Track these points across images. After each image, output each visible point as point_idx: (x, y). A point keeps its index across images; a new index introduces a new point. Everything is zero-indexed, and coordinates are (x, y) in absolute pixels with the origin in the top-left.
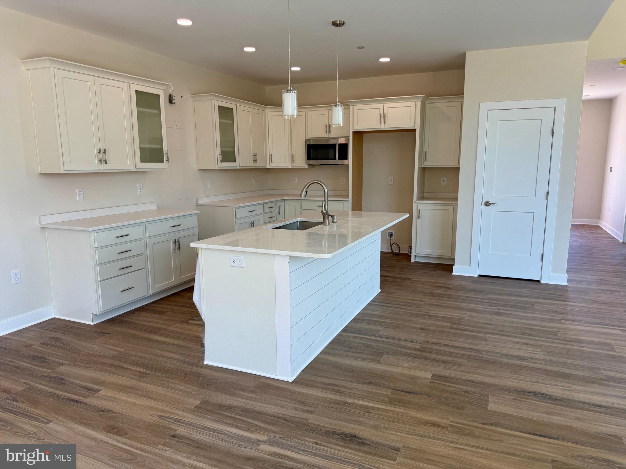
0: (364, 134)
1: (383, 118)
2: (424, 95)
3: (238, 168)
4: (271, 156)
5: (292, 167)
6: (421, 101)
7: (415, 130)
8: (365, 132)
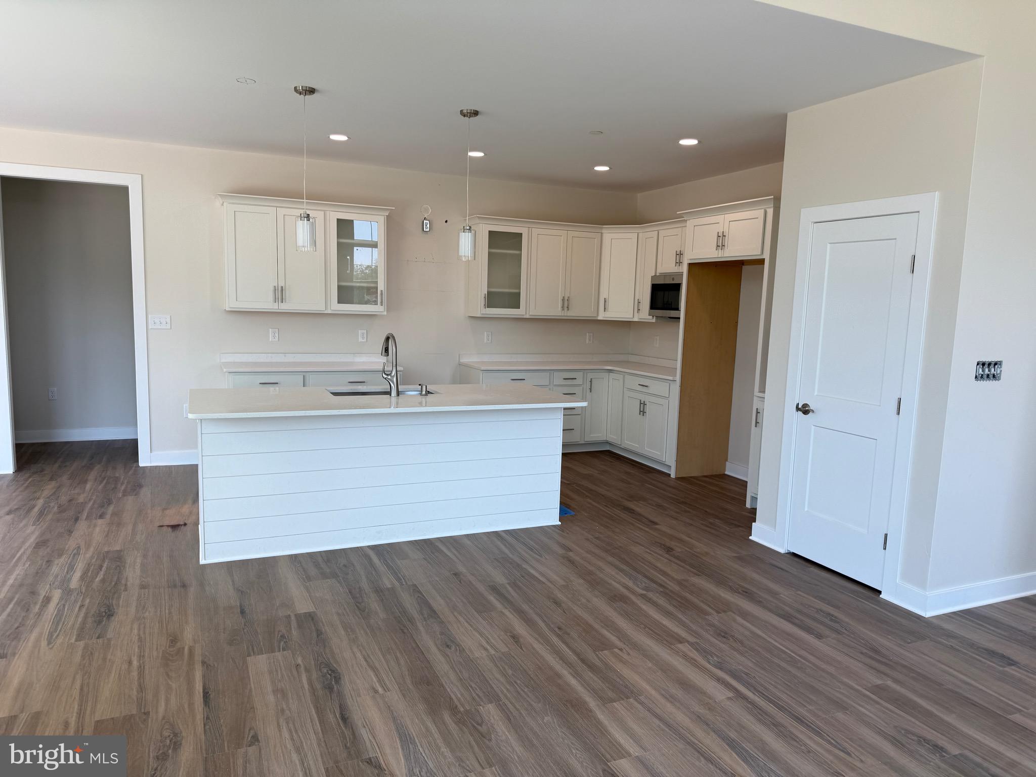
0: (743, 267)
1: (721, 241)
3: (525, 317)
4: (605, 302)
5: (639, 320)
6: (774, 207)
7: (762, 262)
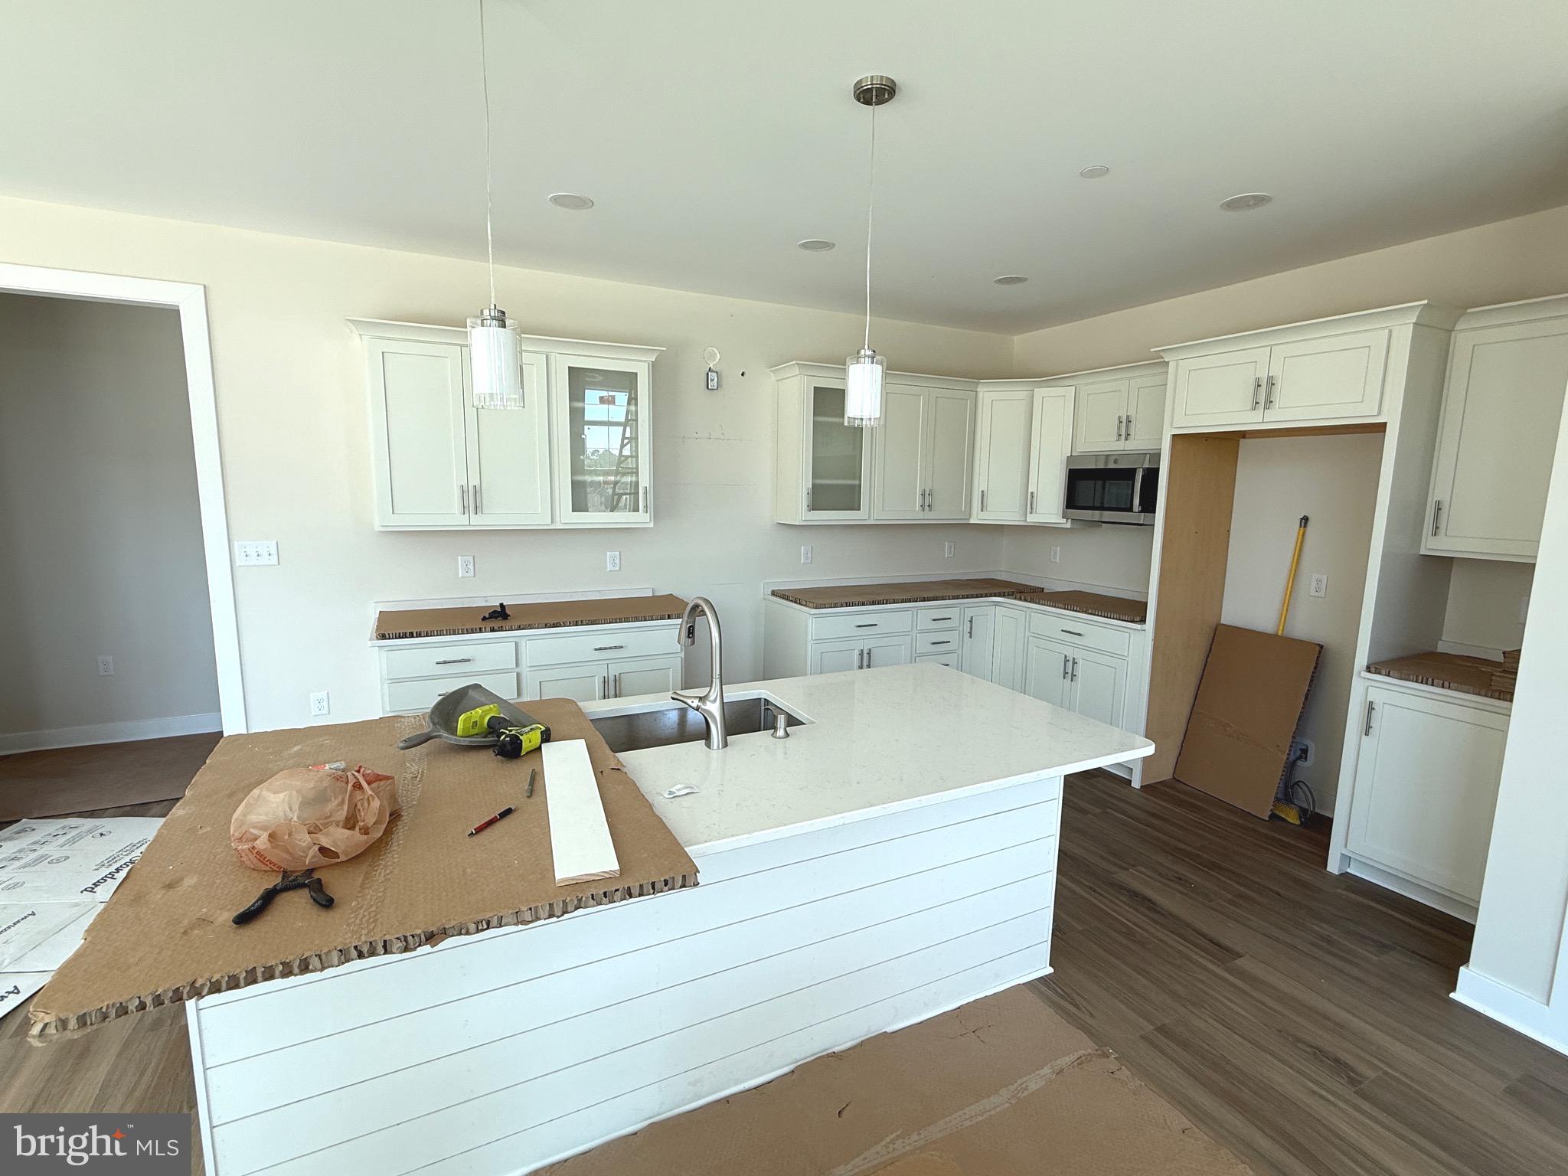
0: (1241, 440)
1: (1265, 392)
2: (1426, 302)
3: (868, 523)
4: (983, 496)
6: (1414, 323)
7: (1381, 427)
8: (1243, 434)
